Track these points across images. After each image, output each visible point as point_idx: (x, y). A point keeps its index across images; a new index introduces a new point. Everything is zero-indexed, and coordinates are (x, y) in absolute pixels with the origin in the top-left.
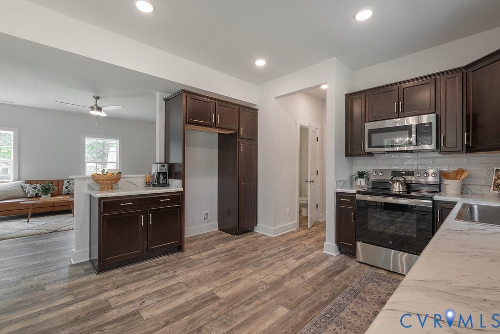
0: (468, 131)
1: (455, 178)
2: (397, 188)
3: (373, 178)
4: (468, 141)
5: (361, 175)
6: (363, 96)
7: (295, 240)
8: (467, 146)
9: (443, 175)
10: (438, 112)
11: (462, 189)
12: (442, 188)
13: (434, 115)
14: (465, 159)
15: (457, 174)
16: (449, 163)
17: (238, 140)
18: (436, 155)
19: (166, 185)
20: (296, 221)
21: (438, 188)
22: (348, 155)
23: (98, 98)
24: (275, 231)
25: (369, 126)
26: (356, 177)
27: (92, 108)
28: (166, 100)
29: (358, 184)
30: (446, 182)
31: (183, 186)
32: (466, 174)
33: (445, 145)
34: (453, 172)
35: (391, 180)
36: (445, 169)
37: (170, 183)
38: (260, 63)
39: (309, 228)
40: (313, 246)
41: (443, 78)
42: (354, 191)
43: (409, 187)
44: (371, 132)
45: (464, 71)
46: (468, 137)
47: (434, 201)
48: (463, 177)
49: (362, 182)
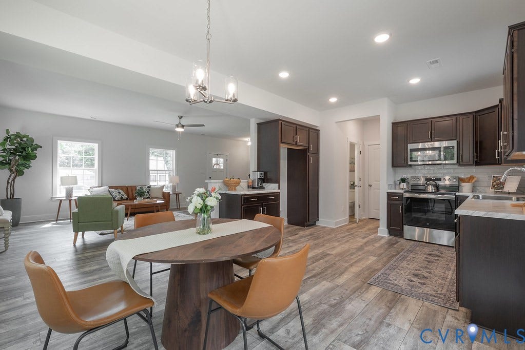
0: (476, 153)
1: (468, 182)
2: (430, 188)
3: (411, 183)
4: (476, 158)
5: (403, 180)
6: (405, 125)
7: (352, 229)
8: (476, 161)
9: (461, 180)
10: (458, 139)
11: (473, 189)
12: (460, 189)
13: (455, 141)
14: (474, 170)
15: (470, 179)
16: (464, 172)
17: (308, 154)
18: (456, 166)
19: (262, 188)
20: (347, 217)
21: (457, 188)
22: (393, 166)
23: (181, 117)
24: (336, 223)
25: (410, 146)
26: (400, 182)
27: (177, 126)
28: (259, 124)
29: (401, 187)
30: (463, 184)
31: (279, 189)
32: (475, 179)
33: (462, 161)
34: (467, 178)
35: (426, 184)
36: (462, 176)
37: (265, 187)
38: (333, 100)
39: (357, 222)
40: (368, 232)
41: (461, 118)
42: (402, 191)
43: (437, 188)
44: (412, 150)
45: (474, 114)
46: (477, 156)
47: (456, 196)
48: (473, 181)
49: (404, 185)
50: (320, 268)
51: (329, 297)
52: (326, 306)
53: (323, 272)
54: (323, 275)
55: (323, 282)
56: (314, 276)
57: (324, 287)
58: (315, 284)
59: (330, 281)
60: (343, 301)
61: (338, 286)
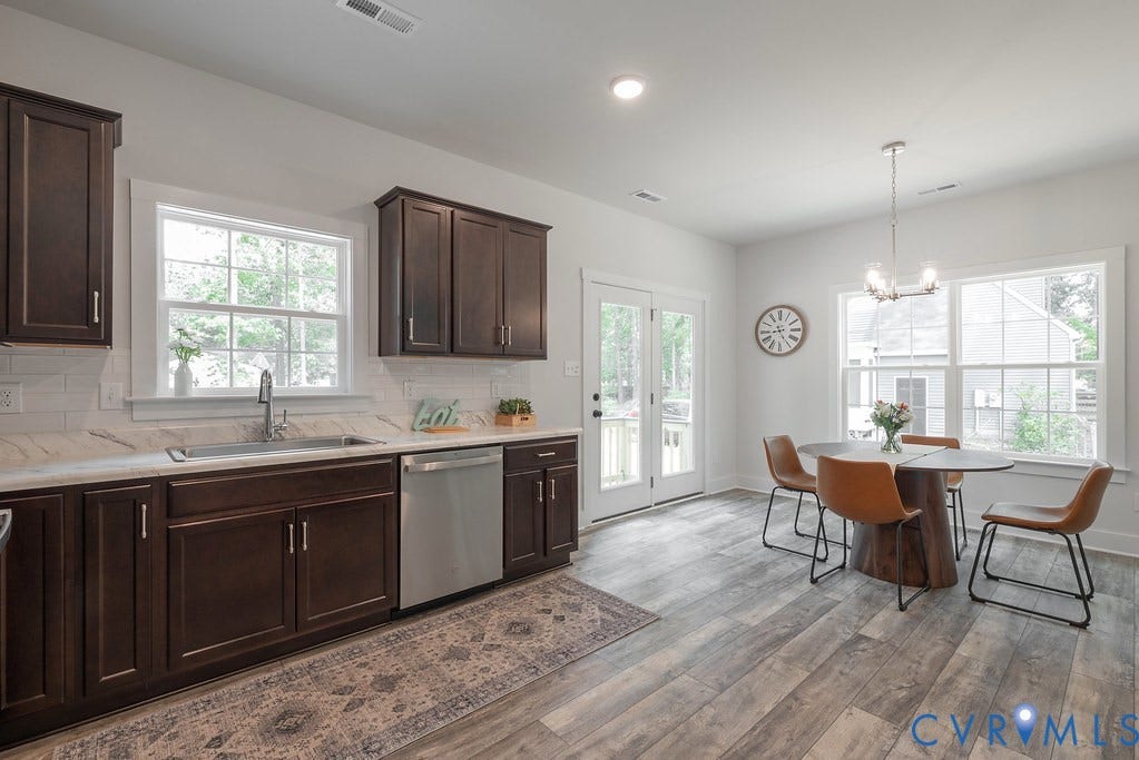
50: (769, 668)
51: (744, 596)
52: (751, 584)
53: (760, 650)
54: (760, 643)
55: (756, 623)
56: (781, 640)
57: (755, 611)
58: (774, 620)
59: (742, 625)
60: (721, 590)
61: (725, 615)
